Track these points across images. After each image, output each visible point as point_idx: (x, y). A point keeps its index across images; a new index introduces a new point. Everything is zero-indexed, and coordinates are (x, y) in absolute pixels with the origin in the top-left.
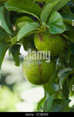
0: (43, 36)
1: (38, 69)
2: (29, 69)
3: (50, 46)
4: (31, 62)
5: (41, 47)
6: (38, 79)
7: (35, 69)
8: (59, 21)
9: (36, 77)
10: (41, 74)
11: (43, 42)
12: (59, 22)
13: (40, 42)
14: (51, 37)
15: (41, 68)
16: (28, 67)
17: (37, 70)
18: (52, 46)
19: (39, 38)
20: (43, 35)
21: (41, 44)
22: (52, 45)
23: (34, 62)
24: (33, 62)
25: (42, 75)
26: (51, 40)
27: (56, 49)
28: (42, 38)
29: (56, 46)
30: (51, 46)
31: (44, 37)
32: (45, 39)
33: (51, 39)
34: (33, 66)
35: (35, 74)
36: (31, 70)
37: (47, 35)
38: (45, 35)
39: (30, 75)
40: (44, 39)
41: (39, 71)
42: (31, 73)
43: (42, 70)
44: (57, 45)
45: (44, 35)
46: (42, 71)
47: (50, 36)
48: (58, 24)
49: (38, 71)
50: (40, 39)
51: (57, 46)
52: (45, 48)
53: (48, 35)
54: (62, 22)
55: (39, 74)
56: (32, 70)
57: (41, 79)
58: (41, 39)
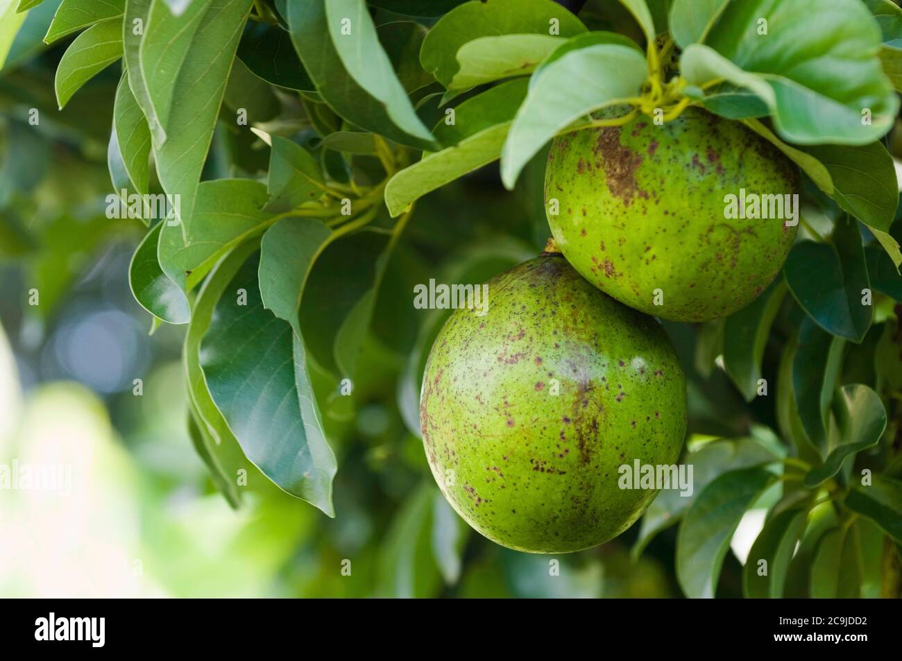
0: (639, 161)
1: (566, 420)
2: (495, 416)
3: (692, 238)
4: (514, 359)
5: (621, 242)
6: (560, 496)
7: (543, 418)
8: (843, 47)
9: (542, 478)
10: (586, 460)
11: (638, 203)
12: (844, 57)
13: (618, 201)
14: (702, 167)
15: (590, 411)
16: (486, 396)
17: (563, 426)
18: (709, 243)
19: (602, 172)
20: (643, 151)
21: (622, 219)
22: (711, 230)
23: (539, 360)
24: (533, 357)
25: (592, 465)
26: (704, 195)
27: (733, 265)
28: (629, 172)
29: (736, 245)
30: (701, 237)
31: (647, 162)
32: (655, 185)
33: (704, 189)
34: (531, 387)
35: (543, 454)
36: (510, 423)
37: (670, 153)
38: (658, 152)
39: (493, 464)
40: (646, 183)
41: (579, 431)
42: (512, 444)
43: (601, 428)
44: (745, 236)
45: (653, 148)
46: (597, 433)
47: (695, 162)
48: (827, 67)
49: (571, 431)
50: (613, 181)
51: (742, 244)
52: (652, 252)
53: (682, 153)
54: (866, 58)
55: (574, 453)
56: (518, 420)
57: (577, 501)
58: (625, 183)
